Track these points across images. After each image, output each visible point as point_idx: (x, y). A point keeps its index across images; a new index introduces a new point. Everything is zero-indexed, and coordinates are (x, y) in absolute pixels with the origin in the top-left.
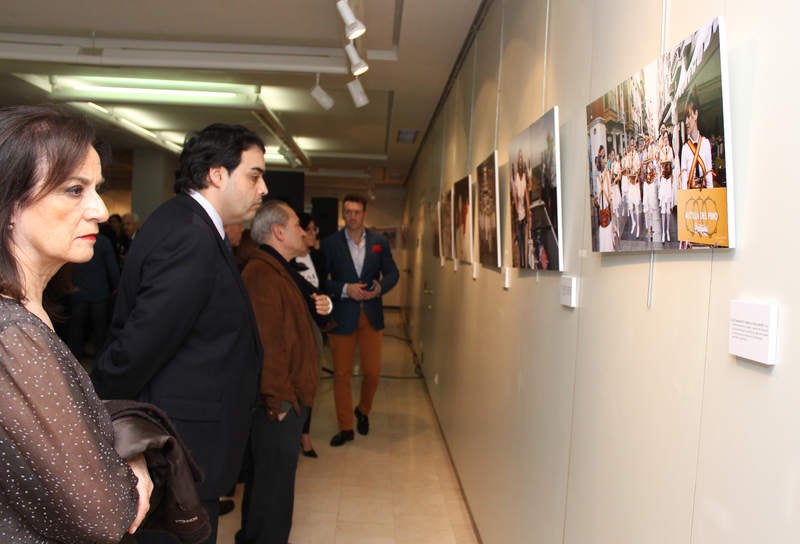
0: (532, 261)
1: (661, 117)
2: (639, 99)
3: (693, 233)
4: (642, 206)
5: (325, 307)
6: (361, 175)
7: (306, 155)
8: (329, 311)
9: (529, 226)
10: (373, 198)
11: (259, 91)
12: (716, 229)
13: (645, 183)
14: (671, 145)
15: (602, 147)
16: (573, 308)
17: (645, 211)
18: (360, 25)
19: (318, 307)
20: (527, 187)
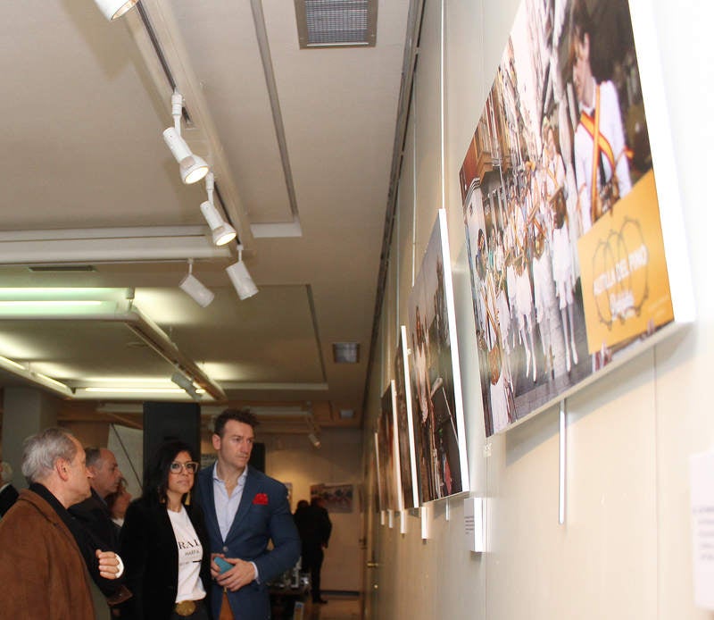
0: (438, 485)
1: (540, 105)
2: (512, 98)
3: (609, 324)
4: (534, 312)
5: (110, 568)
6: (296, 412)
7: (219, 387)
8: (118, 575)
9: (432, 427)
10: (317, 444)
11: (132, 297)
12: (647, 290)
13: (535, 260)
14: (559, 151)
15: (480, 232)
16: (480, 554)
17: (539, 321)
18: (198, 161)
19: (100, 567)
20: (427, 365)
